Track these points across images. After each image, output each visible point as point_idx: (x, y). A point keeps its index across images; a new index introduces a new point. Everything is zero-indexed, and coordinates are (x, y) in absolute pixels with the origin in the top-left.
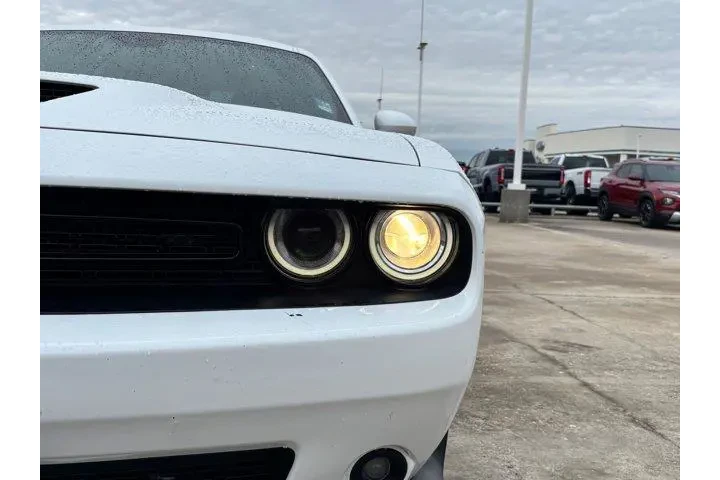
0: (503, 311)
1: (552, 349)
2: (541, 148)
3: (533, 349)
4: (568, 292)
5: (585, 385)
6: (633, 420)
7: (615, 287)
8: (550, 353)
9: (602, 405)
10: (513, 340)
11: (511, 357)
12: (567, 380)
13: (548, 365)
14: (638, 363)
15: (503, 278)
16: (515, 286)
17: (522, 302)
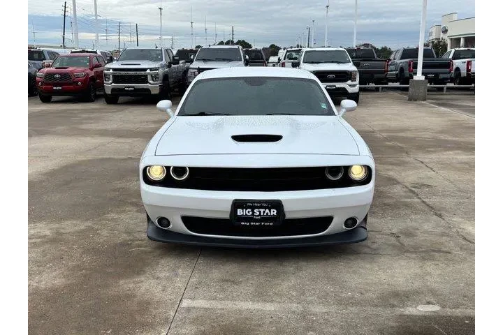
0: (398, 168)
1: (415, 187)
2: (445, 31)
3: (406, 187)
4: (433, 156)
5: (423, 202)
6: (436, 214)
7: (460, 152)
8: (413, 189)
9: (426, 209)
10: (398, 183)
11: (396, 191)
12: (417, 200)
13: (411, 194)
14: (449, 193)
15: (401, 148)
16: (407, 153)
17: (407, 163)
